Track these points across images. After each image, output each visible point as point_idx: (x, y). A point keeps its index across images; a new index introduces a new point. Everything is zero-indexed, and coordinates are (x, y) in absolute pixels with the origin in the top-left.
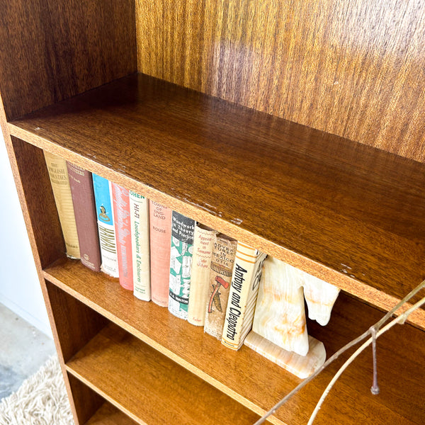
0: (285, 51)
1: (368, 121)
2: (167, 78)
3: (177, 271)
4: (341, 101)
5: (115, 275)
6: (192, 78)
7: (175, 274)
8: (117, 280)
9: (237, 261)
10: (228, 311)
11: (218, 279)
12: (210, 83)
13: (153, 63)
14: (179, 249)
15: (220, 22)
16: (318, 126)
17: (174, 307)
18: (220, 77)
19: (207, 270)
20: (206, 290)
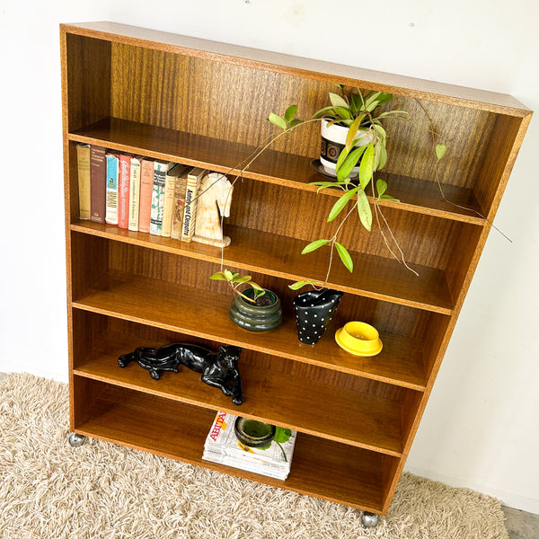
0: (193, 102)
1: (233, 131)
2: (130, 118)
3: (156, 205)
4: (220, 123)
5: (116, 222)
6: (145, 118)
7: (155, 207)
8: (117, 225)
9: (188, 187)
10: (184, 218)
11: (178, 202)
12: (155, 119)
13: (121, 111)
14: (157, 191)
15: (160, 89)
16: (212, 136)
17: (153, 229)
18: (161, 116)
19: (173, 199)
20: (172, 211)
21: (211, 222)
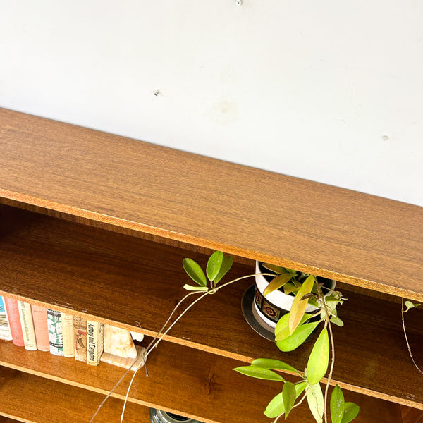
3: (53, 331)
5: (10, 338)
7: (52, 333)
8: (11, 342)
9: (89, 322)
10: (88, 347)
11: (79, 332)
14: (53, 320)
17: (54, 350)
19: (72, 328)
20: (72, 338)
21: (121, 343)
